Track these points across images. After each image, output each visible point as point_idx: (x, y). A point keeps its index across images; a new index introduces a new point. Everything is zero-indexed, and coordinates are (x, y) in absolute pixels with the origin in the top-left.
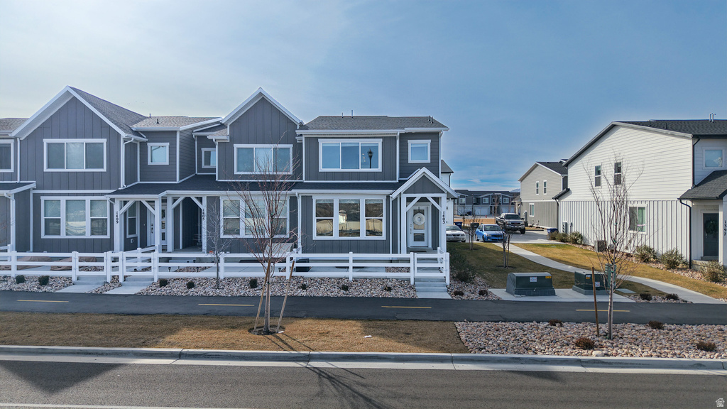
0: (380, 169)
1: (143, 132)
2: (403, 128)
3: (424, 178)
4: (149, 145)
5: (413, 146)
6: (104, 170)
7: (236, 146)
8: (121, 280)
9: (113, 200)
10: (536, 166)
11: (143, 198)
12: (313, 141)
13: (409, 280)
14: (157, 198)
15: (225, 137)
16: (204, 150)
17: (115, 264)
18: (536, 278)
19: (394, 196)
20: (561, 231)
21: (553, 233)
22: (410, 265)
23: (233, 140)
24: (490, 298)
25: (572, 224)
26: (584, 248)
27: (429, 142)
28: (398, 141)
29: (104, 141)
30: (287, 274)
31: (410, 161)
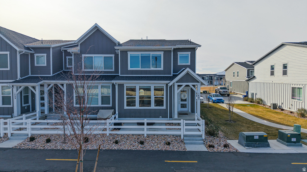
0: (162, 69)
1: (32, 48)
2: (175, 45)
3: (188, 74)
4: (36, 55)
5: (181, 56)
6: (9, 69)
7: (83, 55)
8: (9, 135)
9: (13, 86)
10: (233, 64)
11: (30, 85)
12: (124, 53)
13: (180, 136)
14: (37, 85)
15: (77, 51)
16: (67, 57)
17: (6, 126)
18: (258, 137)
19: (170, 84)
20: (250, 96)
21: (246, 98)
22: (181, 127)
23: (82, 52)
24: (232, 150)
25: (256, 94)
26: (264, 106)
27: (189, 53)
28: (172, 53)
29: (8, 53)
30: (108, 132)
31: (179, 64)
